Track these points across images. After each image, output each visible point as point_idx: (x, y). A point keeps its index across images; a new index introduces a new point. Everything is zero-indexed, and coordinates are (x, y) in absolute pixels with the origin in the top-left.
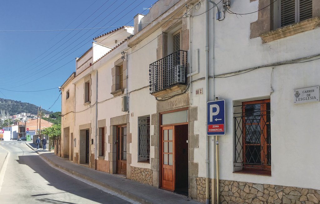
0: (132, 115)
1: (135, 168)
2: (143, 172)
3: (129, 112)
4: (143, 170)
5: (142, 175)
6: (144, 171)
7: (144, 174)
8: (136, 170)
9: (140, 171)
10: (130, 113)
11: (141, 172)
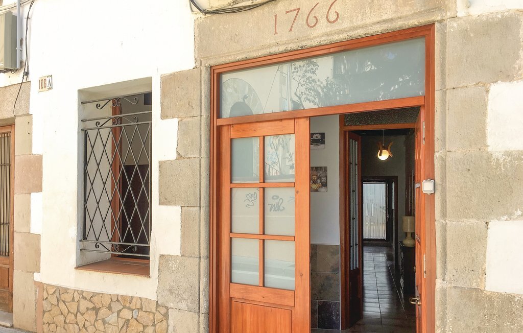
0: (46, 84)
1: (60, 291)
2: (110, 308)
3: (27, 74)
4: (107, 301)
5: (104, 322)
6: (116, 307)
7: (112, 318)
8: (67, 297)
9: (91, 306)
10: (34, 78)
11: (96, 310)
